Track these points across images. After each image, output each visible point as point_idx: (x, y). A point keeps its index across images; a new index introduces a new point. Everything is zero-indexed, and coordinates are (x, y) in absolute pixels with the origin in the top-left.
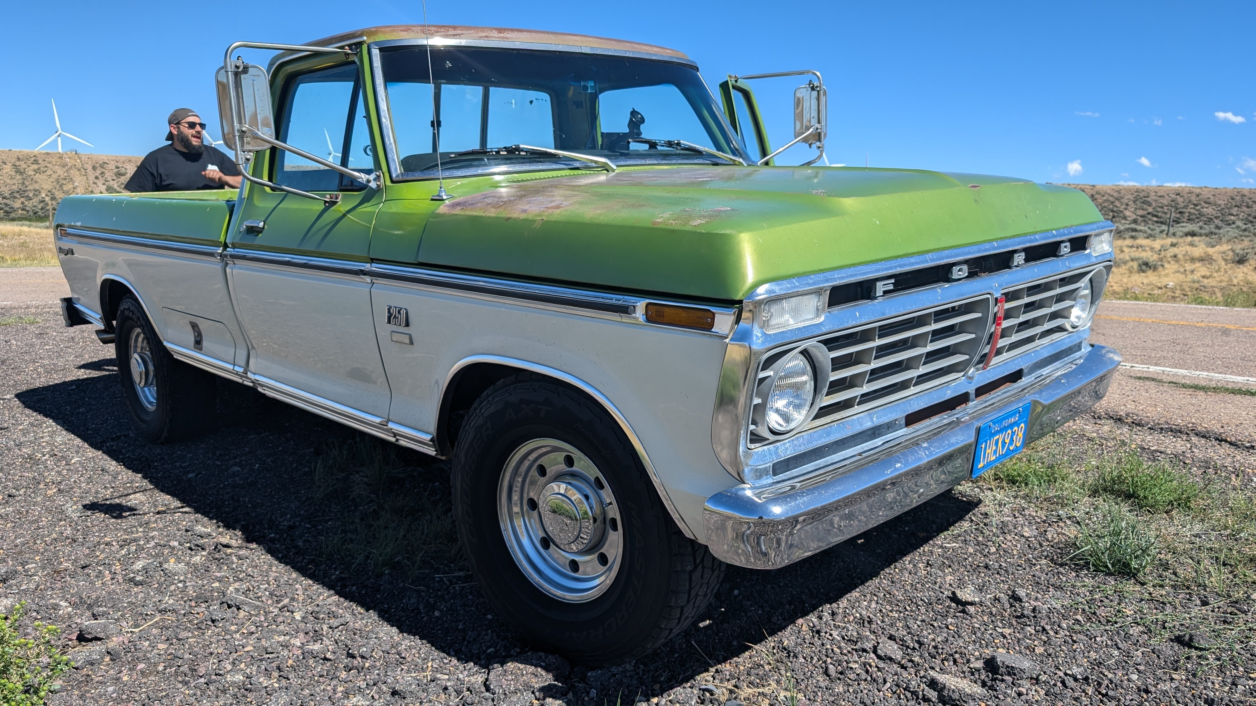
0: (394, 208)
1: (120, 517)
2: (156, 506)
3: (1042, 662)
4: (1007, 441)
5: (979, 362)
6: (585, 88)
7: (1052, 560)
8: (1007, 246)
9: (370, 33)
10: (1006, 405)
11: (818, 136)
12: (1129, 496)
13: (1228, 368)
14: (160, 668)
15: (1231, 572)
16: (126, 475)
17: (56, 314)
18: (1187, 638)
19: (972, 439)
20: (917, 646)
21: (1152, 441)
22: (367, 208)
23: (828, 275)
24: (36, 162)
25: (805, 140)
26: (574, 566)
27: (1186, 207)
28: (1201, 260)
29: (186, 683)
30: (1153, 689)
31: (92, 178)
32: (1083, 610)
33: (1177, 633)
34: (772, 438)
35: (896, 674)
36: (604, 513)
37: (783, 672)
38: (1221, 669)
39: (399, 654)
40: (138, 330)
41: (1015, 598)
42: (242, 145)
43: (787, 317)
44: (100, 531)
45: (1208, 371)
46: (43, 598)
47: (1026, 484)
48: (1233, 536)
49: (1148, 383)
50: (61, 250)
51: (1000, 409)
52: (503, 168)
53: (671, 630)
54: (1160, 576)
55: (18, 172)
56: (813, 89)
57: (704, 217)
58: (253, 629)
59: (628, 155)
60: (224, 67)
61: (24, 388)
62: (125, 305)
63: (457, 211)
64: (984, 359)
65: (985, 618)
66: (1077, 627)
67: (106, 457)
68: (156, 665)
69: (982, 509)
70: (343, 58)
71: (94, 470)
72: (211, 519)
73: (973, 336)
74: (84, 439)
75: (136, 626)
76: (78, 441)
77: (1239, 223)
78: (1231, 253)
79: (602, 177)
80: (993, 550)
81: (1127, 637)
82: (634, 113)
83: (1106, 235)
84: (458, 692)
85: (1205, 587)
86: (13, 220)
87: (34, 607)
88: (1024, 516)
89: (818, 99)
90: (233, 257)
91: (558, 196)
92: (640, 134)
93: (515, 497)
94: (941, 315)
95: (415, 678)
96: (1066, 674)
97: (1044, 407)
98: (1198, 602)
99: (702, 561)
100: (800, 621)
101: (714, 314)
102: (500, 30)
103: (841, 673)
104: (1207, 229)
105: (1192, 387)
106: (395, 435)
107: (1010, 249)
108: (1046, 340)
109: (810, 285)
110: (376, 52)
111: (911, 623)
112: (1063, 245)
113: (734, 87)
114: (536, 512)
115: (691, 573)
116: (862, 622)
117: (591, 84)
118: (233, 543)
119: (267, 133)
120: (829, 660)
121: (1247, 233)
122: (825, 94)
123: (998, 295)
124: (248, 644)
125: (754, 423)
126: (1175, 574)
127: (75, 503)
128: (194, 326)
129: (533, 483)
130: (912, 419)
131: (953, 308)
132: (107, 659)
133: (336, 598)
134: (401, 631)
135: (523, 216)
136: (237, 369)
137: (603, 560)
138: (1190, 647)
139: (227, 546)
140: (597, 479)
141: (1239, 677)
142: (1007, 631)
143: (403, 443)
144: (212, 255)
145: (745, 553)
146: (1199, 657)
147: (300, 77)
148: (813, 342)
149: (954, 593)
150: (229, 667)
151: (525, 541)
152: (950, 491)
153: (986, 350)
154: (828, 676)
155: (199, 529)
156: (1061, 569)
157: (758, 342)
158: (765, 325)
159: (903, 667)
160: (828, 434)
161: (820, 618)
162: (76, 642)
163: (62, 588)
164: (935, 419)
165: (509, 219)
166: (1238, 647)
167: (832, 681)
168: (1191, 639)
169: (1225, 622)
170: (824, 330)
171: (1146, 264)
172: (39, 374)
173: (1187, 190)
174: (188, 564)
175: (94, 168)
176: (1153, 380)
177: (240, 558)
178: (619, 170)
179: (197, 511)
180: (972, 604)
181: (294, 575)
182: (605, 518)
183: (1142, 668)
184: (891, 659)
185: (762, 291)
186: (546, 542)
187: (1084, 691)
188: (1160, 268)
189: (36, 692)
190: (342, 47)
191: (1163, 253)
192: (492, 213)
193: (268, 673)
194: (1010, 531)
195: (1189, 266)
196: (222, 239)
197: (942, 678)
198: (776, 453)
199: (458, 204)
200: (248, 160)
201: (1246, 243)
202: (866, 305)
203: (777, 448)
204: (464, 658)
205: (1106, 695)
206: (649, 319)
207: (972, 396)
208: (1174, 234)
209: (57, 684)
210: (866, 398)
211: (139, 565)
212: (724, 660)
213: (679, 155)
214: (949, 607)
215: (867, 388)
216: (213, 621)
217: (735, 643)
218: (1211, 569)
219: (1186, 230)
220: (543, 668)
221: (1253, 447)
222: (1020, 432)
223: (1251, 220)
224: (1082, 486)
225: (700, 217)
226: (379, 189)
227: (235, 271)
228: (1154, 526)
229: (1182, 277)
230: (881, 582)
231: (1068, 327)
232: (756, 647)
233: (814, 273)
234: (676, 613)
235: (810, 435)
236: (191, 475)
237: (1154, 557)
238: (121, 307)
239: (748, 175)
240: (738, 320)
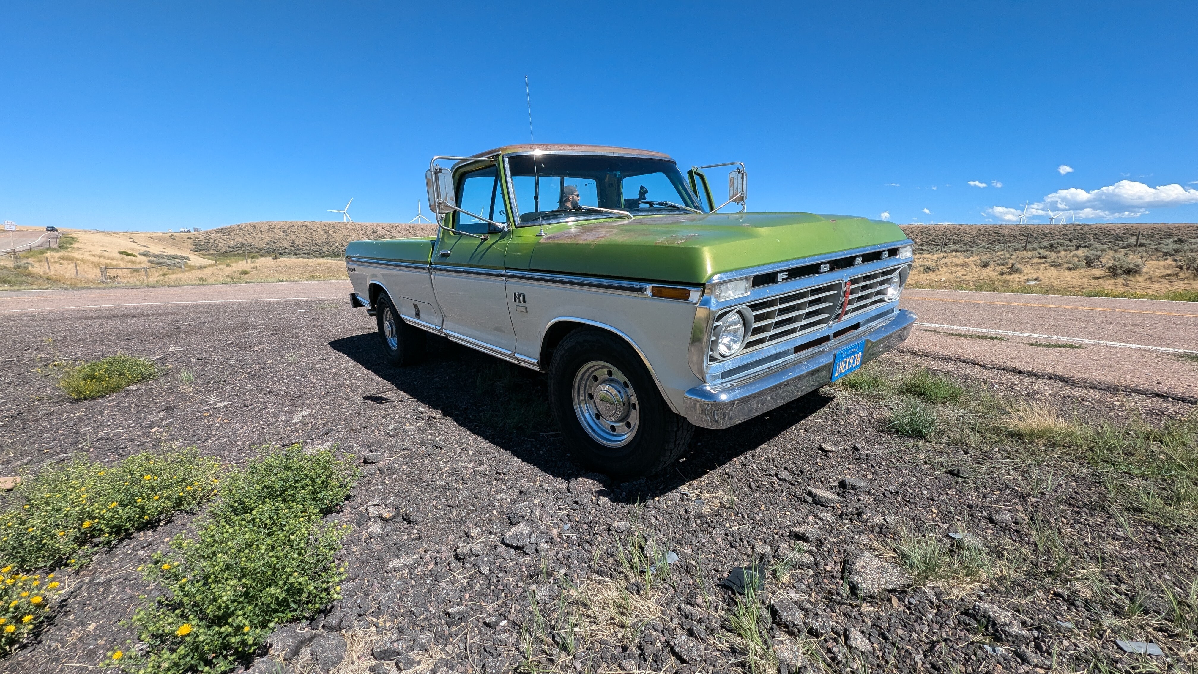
0: (517, 241)
1: (381, 403)
2: (398, 398)
3: (871, 483)
4: (852, 362)
5: (835, 319)
6: (616, 175)
7: (876, 429)
8: (852, 253)
9: (503, 150)
10: (851, 342)
11: (742, 198)
12: (921, 394)
13: (978, 324)
14: (404, 477)
15: (982, 436)
16: (383, 382)
17: (346, 303)
18: (956, 472)
19: (832, 360)
20: (800, 473)
21: (934, 365)
22: (503, 241)
23: (752, 269)
24: (334, 227)
25: (735, 201)
26: (613, 428)
27: (952, 236)
28: (962, 265)
29: (417, 485)
30: (936, 499)
31: (361, 235)
32: (895, 456)
33: (950, 469)
34: (721, 359)
35: (789, 488)
36: (629, 401)
37: (726, 486)
38: (977, 489)
39: (523, 473)
40: (388, 309)
41: (856, 449)
42: (439, 210)
43: (730, 292)
44: (372, 410)
45: (967, 326)
46: (346, 442)
47: (861, 388)
48: (984, 416)
49: (931, 333)
50: (349, 269)
51: (848, 344)
52: (572, 219)
53: (665, 462)
54: (940, 438)
55: (325, 232)
56: (739, 172)
57: (683, 239)
58: (449, 459)
59: (639, 210)
60: (430, 170)
61: (332, 340)
62: (381, 296)
63: (550, 241)
64: (838, 316)
65: (839, 459)
66: (891, 465)
67: (373, 373)
68: (402, 476)
69: (836, 401)
70: (490, 163)
71: (368, 380)
72: (426, 404)
73: (832, 304)
74: (362, 365)
75: (391, 457)
76: (359, 365)
77: (984, 244)
78: (979, 261)
79: (626, 222)
80: (842, 423)
81: (921, 471)
82: (642, 188)
83: (909, 247)
84: (554, 493)
85: (966, 444)
86: (323, 257)
87: (342, 447)
88: (860, 405)
89: (742, 178)
90: (435, 269)
91: (603, 231)
92: (645, 199)
93: (582, 392)
94: (814, 292)
95: (531, 485)
96: (885, 490)
97: (873, 343)
98: (962, 452)
99: (682, 426)
100: (735, 459)
101: (689, 291)
102: (570, 146)
103: (758, 487)
104: (965, 248)
105: (957, 335)
106: (518, 360)
107: (854, 255)
108: (874, 307)
109: (742, 275)
110: (506, 159)
111: (796, 461)
112: (884, 253)
113: (696, 173)
114: (592, 400)
115: (676, 432)
116: (769, 460)
117: (619, 173)
118: (437, 416)
119: (452, 204)
120: (751, 480)
121: (989, 250)
122: (746, 175)
123: (846, 281)
124: (446, 466)
125: (712, 350)
126: (948, 437)
127: (359, 396)
128: (415, 306)
129: (590, 387)
130: (797, 349)
131: (821, 288)
132: (378, 472)
133: (489, 444)
134: (523, 461)
135: (585, 242)
136: (437, 327)
137: (628, 425)
138: (958, 476)
139: (434, 418)
140: (625, 383)
141: (987, 494)
142: (851, 466)
143: (523, 364)
144: (424, 269)
145: (707, 421)
146: (963, 482)
147: (467, 175)
148: (744, 306)
149: (820, 446)
150: (438, 478)
151: (587, 415)
152: (816, 390)
153: (840, 312)
154: (751, 488)
155: (420, 409)
156: (882, 434)
157: (714, 305)
158: (717, 297)
159: (792, 484)
160: (752, 357)
161: (746, 458)
162: (363, 464)
163: (355, 438)
164: (811, 349)
165: (577, 244)
166: (986, 477)
167: (753, 491)
168: (958, 472)
169: (978, 463)
170: (750, 300)
171: (929, 268)
172: (339, 333)
173: (952, 226)
174: (415, 426)
175: (362, 229)
176: (934, 331)
177: (441, 424)
178: (634, 218)
179: (419, 400)
180: (830, 451)
181: (468, 433)
182: (629, 403)
183: (930, 487)
184: (785, 480)
185: (716, 279)
186: (598, 416)
187: (896, 499)
188: (937, 271)
189: (345, 487)
190: (489, 158)
191: (938, 262)
192: (568, 241)
193: (457, 481)
194: (852, 413)
195: (954, 269)
196: (429, 260)
197: (814, 490)
198: (723, 367)
199: (550, 238)
200: (442, 218)
201: (988, 255)
202: (773, 286)
203: (724, 364)
204: (556, 475)
205: (909, 501)
206: (654, 295)
207: (832, 337)
208: (945, 251)
209: (355, 484)
210: (772, 337)
211: (391, 427)
212: (694, 479)
213: (666, 210)
214: (818, 453)
215: (772, 332)
216: (429, 455)
217: (699, 470)
218: (970, 434)
219: (952, 249)
220: (597, 481)
221: (994, 368)
222: (859, 357)
223: (992, 242)
224: (893, 389)
225: (681, 239)
226: (509, 231)
227: (436, 277)
228: (936, 410)
229: (950, 275)
230: (779, 439)
231: (886, 299)
232: (712, 472)
233: (744, 268)
234: (668, 453)
235: (742, 357)
236: (415, 383)
237: (936, 427)
238: (379, 298)
239: (704, 218)
240: (703, 294)
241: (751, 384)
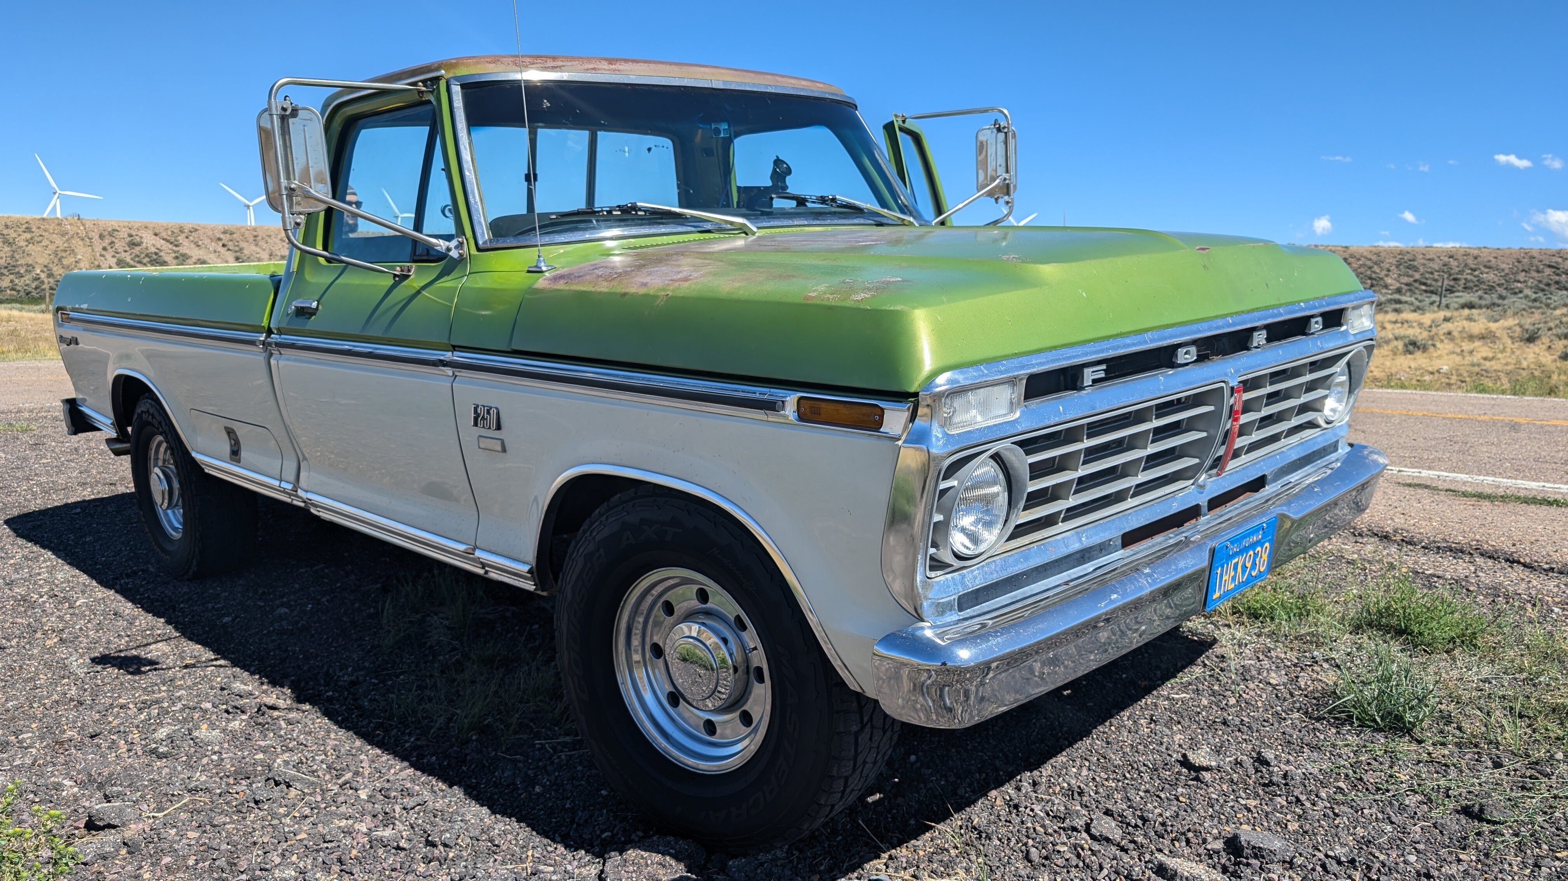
0: (480, 282)
1: (138, 672)
2: (183, 659)
3: (1296, 841)
4: (1249, 565)
5: (1212, 467)
6: (717, 131)
7: (1306, 713)
8: (1244, 322)
9: (449, 66)
10: (1246, 520)
11: (1006, 189)
12: (1400, 632)
13: (1518, 472)
14: (191, 862)
15: (1529, 726)
16: (144, 620)
17: (55, 419)
18: (1476, 808)
19: (1205, 563)
20: (1140, 823)
21: (1427, 563)
22: (446, 283)
23: (1023, 360)
24: (28, 230)
25: (990, 194)
26: (710, 728)
27: (1461, 272)
28: (1482, 337)
30: (1436, 873)
31: (98, 249)
32: (1347, 775)
33: (1464, 803)
34: (957, 564)
35: (1115, 858)
36: (747, 660)
37: (973, 858)
38: (1520, 848)
39: (491, 840)
40: (160, 438)
41: (1261, 761)
42: (291, 206)
43: (974, 412)
44: (112, 690)
45: (1494, 475)
46: (41, 776)
47: (1272, 619)
48: (1531, 681)
49: (1420, 491)
50: (62, 339)
51: (1239, 525)
52: (616, 232)
53: (833, 806)
54: (1442, 732)
55: (6, 242)
56: (999, 130)
57: (869, 289)
58: (307, 811)
59: (771, 214)
60: (268, 109)
61: (16, 512)
62: (142, 407)
63: (561, 286)
64: (1218, 463)
65: (1225, 787)
66: (1339, 797)
67: (119, 597)
68: (185, 858)
69: (1218, 650)
70: (416, 97)
71: (104, 613)
72: (252, 673)
73: (1204, 434)
74: (92, 576)
75: (160, 810)
76: (84, 578)
77: (1528, 292)
78: (1518, 329)
79: (740, 242)
80: (1232, 701)
81: (1403, 808)
82: (778, 162)
83: (1366, 308)
85: (1497, 744)
87: (31, 787)
88: (1270, 658)
89: (1006, 143)
90: (279, 345)
91: (686, 266)
92: (785, 188)
93: (636, 642)
94: (1164, 409)
95: (511, 871)
96: (1327, 856)
97: (1293, 522)
98: (1489, 764)
99: (871, 719)
100: (994, 793)
101: (882, 410)
102: (611, 61)
103: (1046, 858)
104: (1488, 299)
105: (1474, 496)
106: (484, 565)
107: (1249, 326)
108: (1295, 439)
109: (1001, 372)
110: (456, 89)
111: (1132, 793)
112: (1313, 320)
113: (901, 129)
114: (661, 661)
115: (857, 735)
116: (1071, 793)
117: (724, 126)
118: (281, 703)
119: (322, 191)
120: (1030, 842)
121: (1537, 304)
122: (1014, 136)
123: (1234, 383)
124: (301, 830)
125: (935, 545)
126: (1459, 728)
127: (81, 656)
128: (230, 432)
129: (658, 624)
130: (1130, 539)
131: (1179, 400)
132: (124, 851)
133: (411, 771)
134: (494, 812)
135: (643, 291)
136: (284, 485)
137: (746, 719)
138: (1481, 820)
139: (273, 708)
140: (738, 619)
141: (1543, 857)
142: (1252, 803)
143: (494, 575)
144: (252, 343)
145: (925, 709)
146: (1493, 832)
147: (361, 122)
148: (1007, 444)
149: (1184, 756)
150: (278, 860)
151: (648, 697)
152: (1177, 628)
153: (1221, 452)
154: (1030, 861)
155: (238, 686)
156: (1318, 725)
157: (938, 444)
158: (947, 422)
159: (1123, 849)
160: (1026, 559)
161: (1018, 789)
162: (84, 831)
163: (66, 763)
164: (1159, 538)
165: (625, 294)
166: (1540, 819)
167: (1035, 868)
168: (1481, 810)
169: (1523, 788)
170: (1020, 429)
171: (1414, 344)
172: (34, 494)
173: (1462, 251)
174: (224, 730)
175: (101, 237)
176: (1427, 487)
177: (289, 722)
178: (760, 233)
179: (235, 664)
180: (1207, 769)
181: (358, 743)
182: (748, 667)
183: (1421, 847)
184: (1107, 840)
185: (942, 381)
186: (675, 698)
187: (1349, 877)
188: (1432, 349)
190: (414, 84)
191: (1434, 330)
192: (604, 287)
193: (326, 867)
194: (1252, 678)
195: (1467, 346)
196: (265, 323)
197: (1172, 863)
198: (963, 583)
199: (561, 277)
200: (298, 224)
201: (1537, 316)
202: (1071, 396)
203: (963, 577)
204: (572, 845)
206: (802, 417)
207: (1204, 509)
208: (1447, 307)
210: (1072, 513)
211: (162, 733)
212: (900, 844)
213: (834, 214)
214: (1179, 773)
215: (1073, 501)
216: (257, 802)
217: (912, 822)
218: (1504, 722)
219: (1462, 301)
220: (672, 856)
221: (1552, 569)
222: (1264, 553)
223: (1543, 288)
224: (1342, 620)
225: (864, 290)
226: (461, 259)
227: (282, 363)
228: (1431, 669)
229: (1458, 359)
230: (1093, 743)
231: (1321, 422)
232: (939, 826)
233: (1007, 357)
234: (839, 785)
235: (1004, 560)
236: (226, 619)
237: (1434, 708)
238: (139, 411)
239: (921, 237)
240: (913, 418)
241: (1026, 622)
